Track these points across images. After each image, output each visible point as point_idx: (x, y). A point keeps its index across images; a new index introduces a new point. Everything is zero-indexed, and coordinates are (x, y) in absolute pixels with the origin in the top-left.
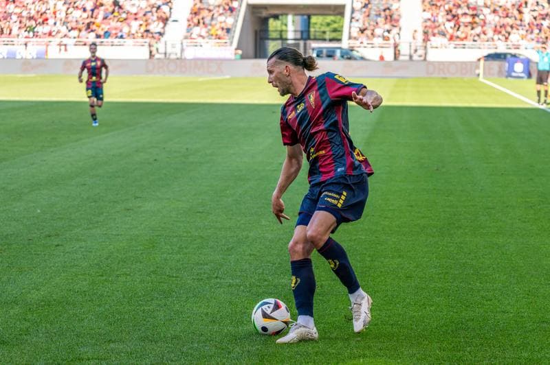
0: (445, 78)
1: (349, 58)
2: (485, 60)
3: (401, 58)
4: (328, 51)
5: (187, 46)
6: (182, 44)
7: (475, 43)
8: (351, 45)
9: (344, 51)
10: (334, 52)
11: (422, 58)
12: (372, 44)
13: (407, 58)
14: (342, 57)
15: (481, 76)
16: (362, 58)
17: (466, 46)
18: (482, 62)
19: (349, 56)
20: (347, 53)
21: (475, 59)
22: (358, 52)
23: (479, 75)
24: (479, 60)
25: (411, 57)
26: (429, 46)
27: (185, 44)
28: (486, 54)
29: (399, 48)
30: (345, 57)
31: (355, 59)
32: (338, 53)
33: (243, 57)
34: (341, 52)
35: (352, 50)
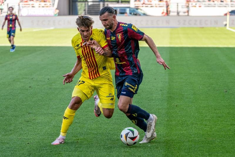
0: (203, 28)
1: (136, 15)
2: (230, 15)
3: (171, 14)
4: (120, 10)
5: (23, 7)
6: (19, 5)
7: (222, 3)
8: (137, 5)
9: (132, 9)
10: (125, 10)
11: (186, 14)
12: (151, 4)
13: (176, 14)
14: (131, 13)
15: (228, 25)
16: (144, 14)
17: (216, 5)
18: (228, 16)
19: (135, 13)
20: (134, 11)
21: (222, 14)
22: (141, 10)
23: (226, 25)
24: (226, 15)
25: (178, 13)
26: (190, 5)
27: (21, 6)
28: (230, 11)
29: (170, 7)
30: (133, 13)
31: (140, 15)
32: (128, 11)
33: (59, 14)
34: (130, 10)
35: (137, 9)
